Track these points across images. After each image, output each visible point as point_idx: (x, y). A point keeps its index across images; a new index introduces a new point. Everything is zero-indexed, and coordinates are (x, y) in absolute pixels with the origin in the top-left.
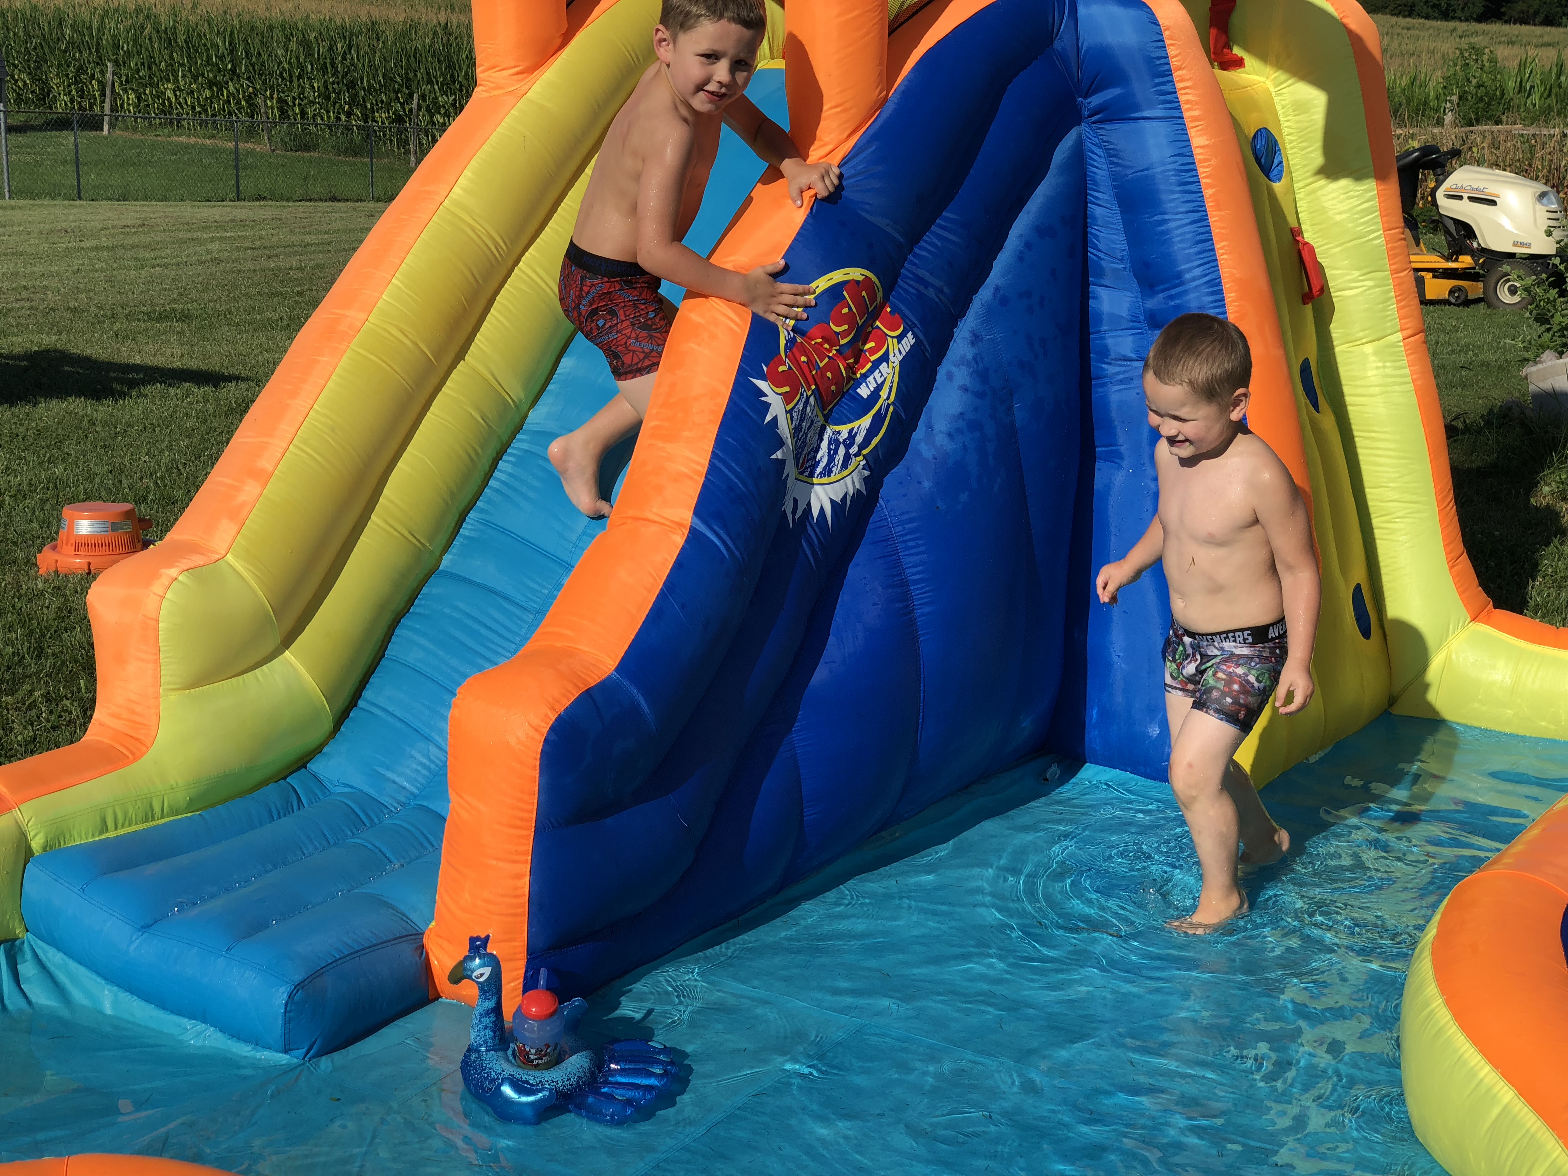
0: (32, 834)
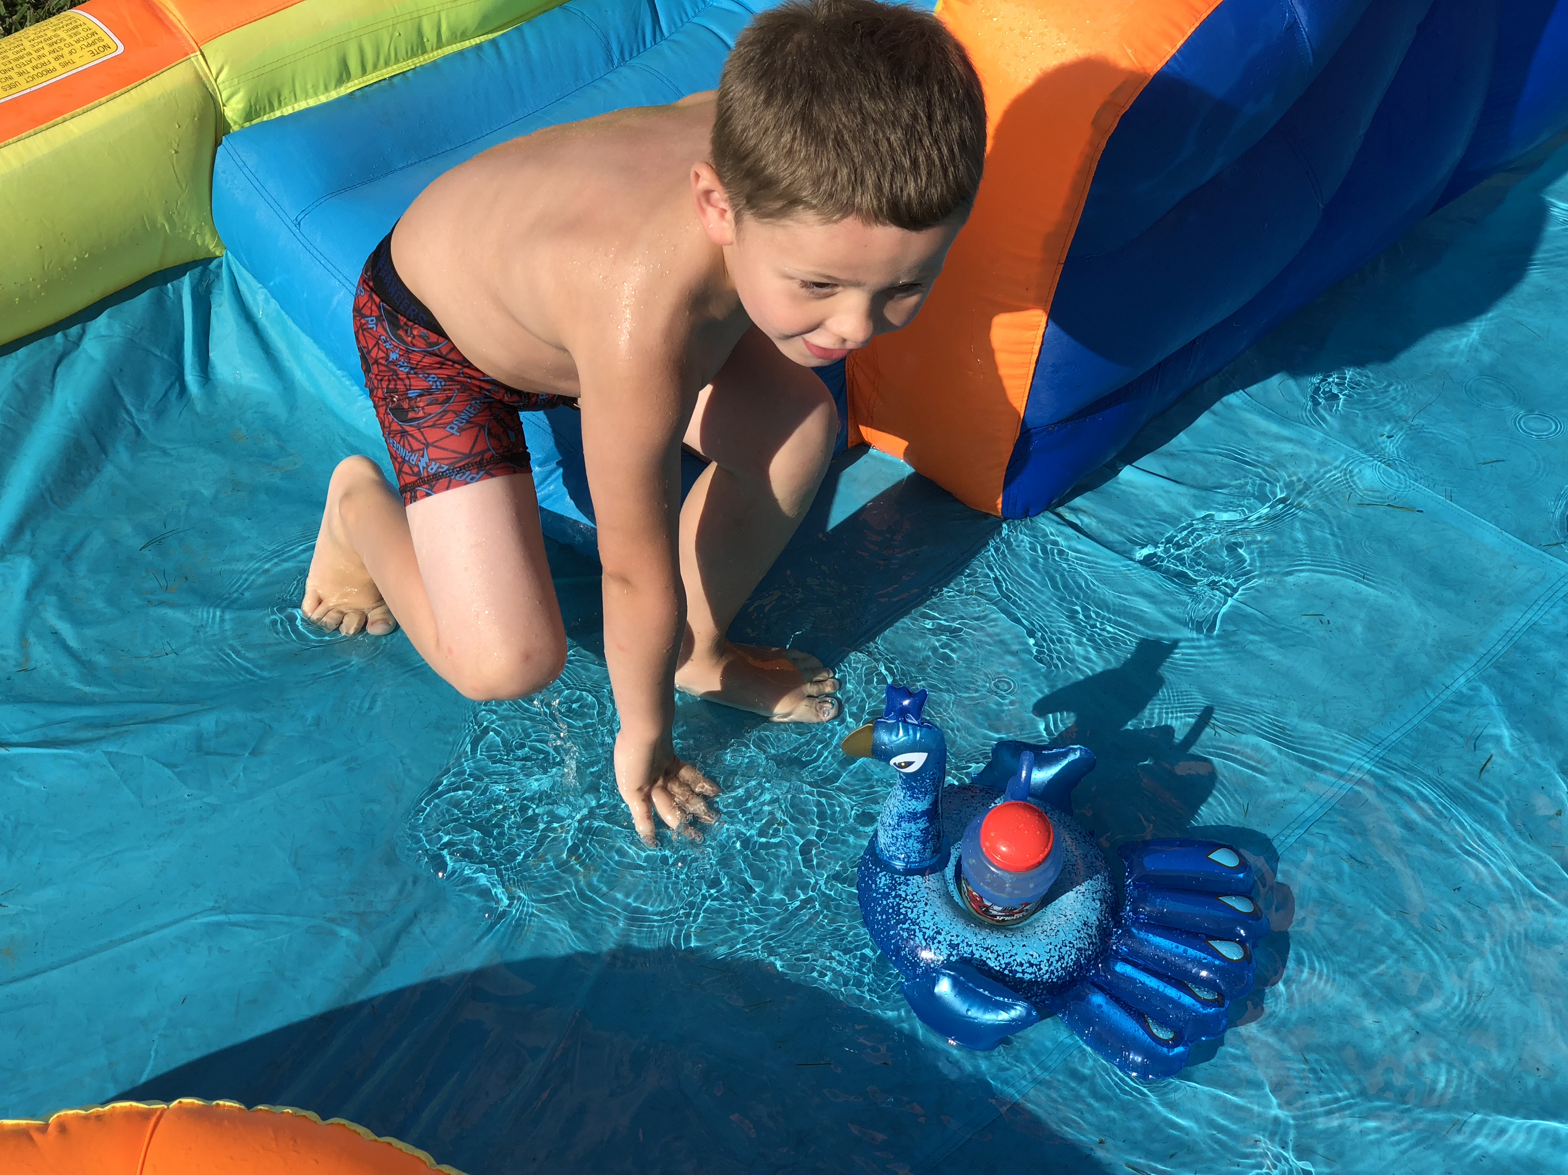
0: (225, 95)
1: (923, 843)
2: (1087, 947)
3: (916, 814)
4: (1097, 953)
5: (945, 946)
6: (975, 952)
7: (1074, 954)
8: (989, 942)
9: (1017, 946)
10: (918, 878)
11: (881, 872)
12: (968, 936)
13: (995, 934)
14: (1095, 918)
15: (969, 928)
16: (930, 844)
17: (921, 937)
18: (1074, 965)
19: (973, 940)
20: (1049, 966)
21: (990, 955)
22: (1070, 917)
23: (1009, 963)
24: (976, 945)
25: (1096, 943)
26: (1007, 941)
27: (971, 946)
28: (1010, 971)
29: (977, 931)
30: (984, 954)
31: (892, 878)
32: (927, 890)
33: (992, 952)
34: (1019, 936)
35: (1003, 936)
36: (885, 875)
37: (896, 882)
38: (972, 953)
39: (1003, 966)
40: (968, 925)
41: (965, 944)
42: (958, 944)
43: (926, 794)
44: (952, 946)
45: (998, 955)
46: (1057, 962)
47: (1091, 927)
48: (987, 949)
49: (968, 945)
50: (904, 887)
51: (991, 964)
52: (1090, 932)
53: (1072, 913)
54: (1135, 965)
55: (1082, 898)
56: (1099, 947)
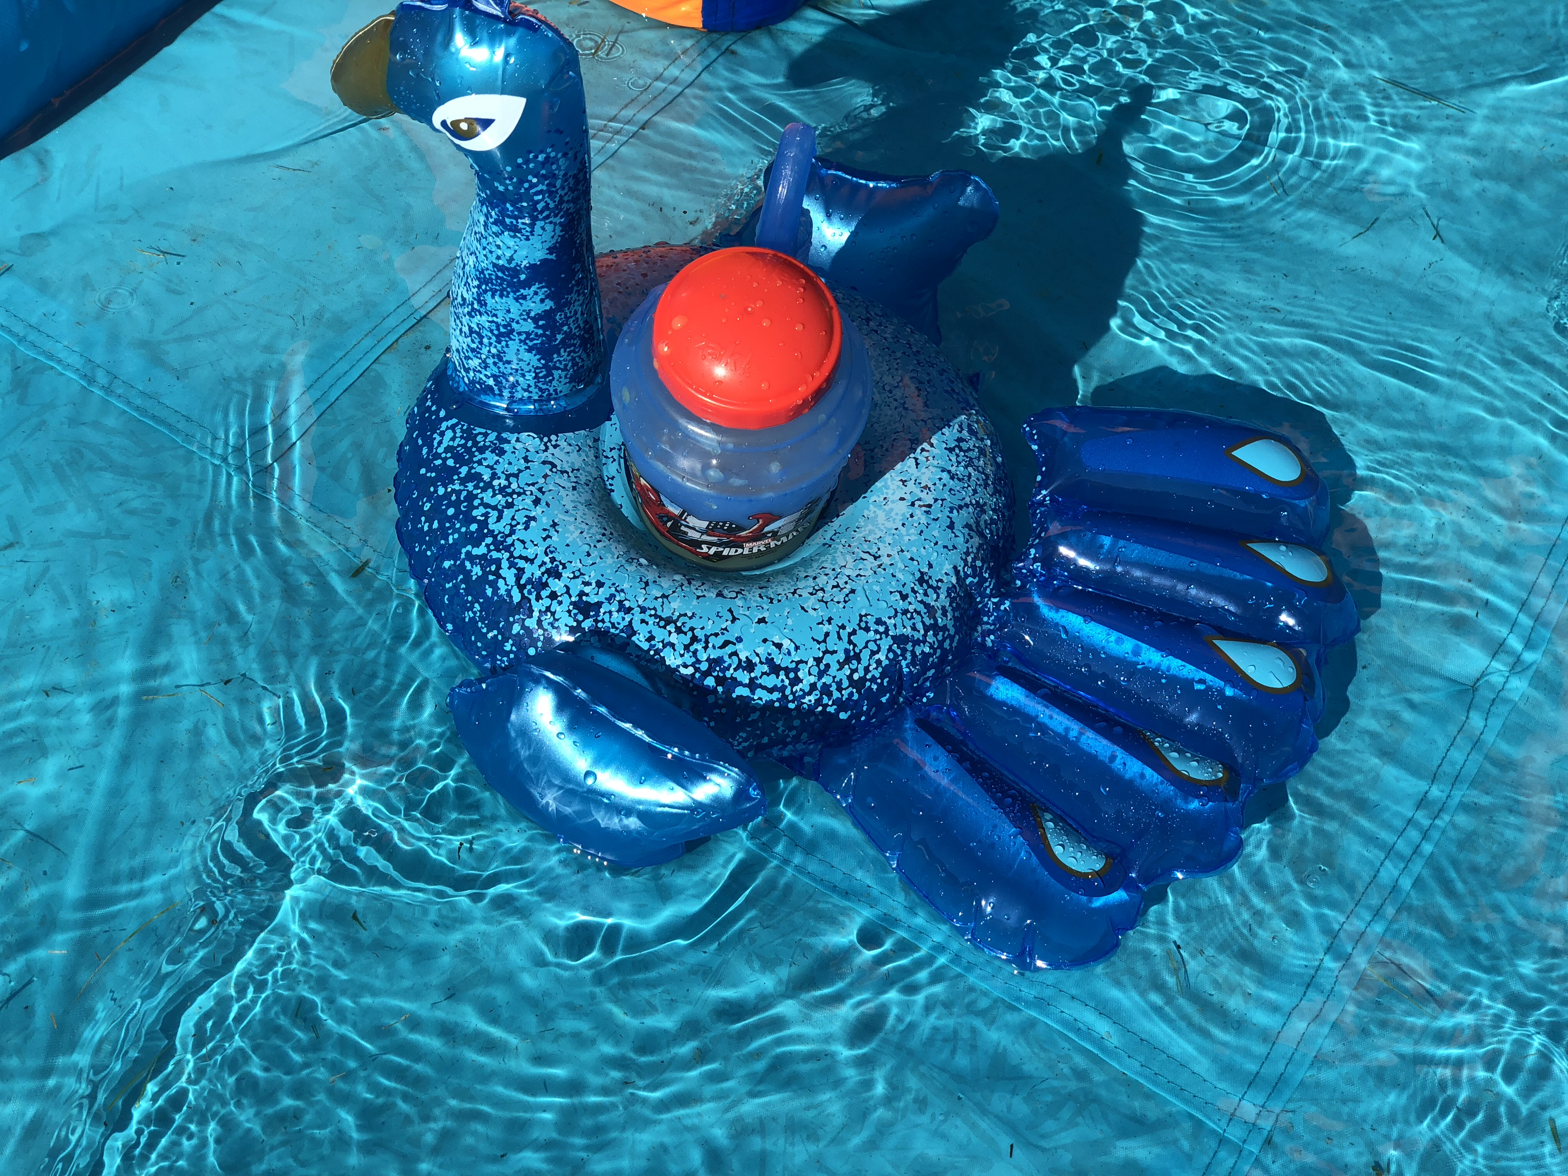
1: (545, 351)
2: (918, 636)
3: (515, 272)
4: (945, 652)
5: (565, 606)
6: (636, 625)
7: (884, 648)
8: (675, 607)
9: (743, 620)
10: (530, 441)
11: (446, 418)
12: (626, 586)
13: (694, 589)
14: (948, 567)
15: (632, 568)
16: (563, 357)
17: (511, 580)
18: (882, 677)
19: (636, 596)
20: (821, 675)
21: (674, 638)
22: (886, 561)
23: (719, 661)
24: (643, 610)
25: (945, 628)
26: (721, 606)
27: (629, 610)
28: (720, 681)
29: (650, 576)
30: (660, 634)
31: (469, 435)
32: (547, 469)
33: (679, 630)
34: (753, 596)
35: (712, 594)
36: (453, 428)
37: (475, 443)
38: (631, 631)
39: (704, 666)
40: (630, 561)
41: (614, 607)
42: (599, 605)
43: (534, 219)
44: (584, 608)
45: (694, 639)
46: (841, 666)
47: (936, 589)
48: (668, 621)
49: (622, 608)
50: (490, 458)
51: (672, 660)
52: (931, 600)
53: (894, 553)
54: (1031, 685)
55: (924, 520)
56: (951, 638)
